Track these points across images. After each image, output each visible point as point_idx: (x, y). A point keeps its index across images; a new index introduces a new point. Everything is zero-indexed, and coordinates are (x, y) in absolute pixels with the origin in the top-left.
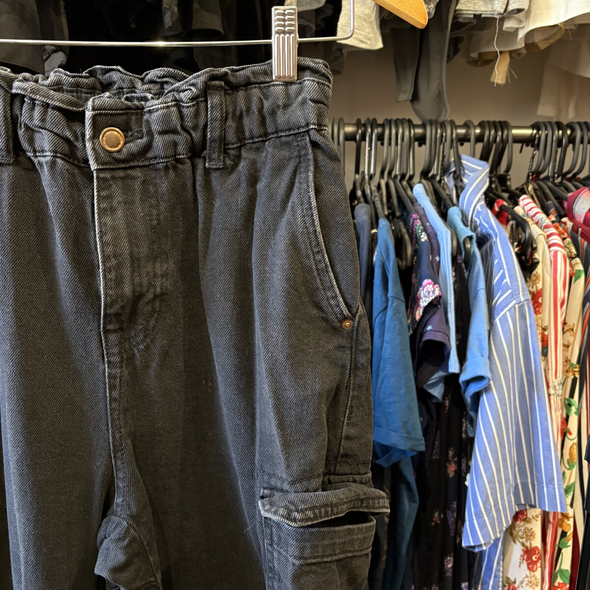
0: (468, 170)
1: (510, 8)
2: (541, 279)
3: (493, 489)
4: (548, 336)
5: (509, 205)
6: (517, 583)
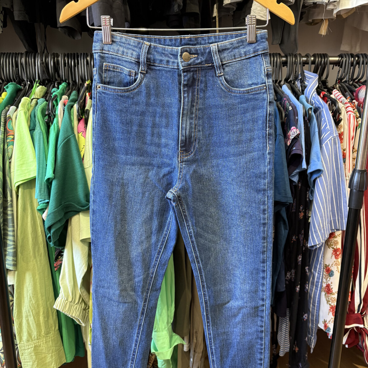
0: (307, 78)
1: (331, 1)
2: (343, 127)
3: (322, 220)
4: (345, 153)
5: (328, 94)
6: (330, 266)
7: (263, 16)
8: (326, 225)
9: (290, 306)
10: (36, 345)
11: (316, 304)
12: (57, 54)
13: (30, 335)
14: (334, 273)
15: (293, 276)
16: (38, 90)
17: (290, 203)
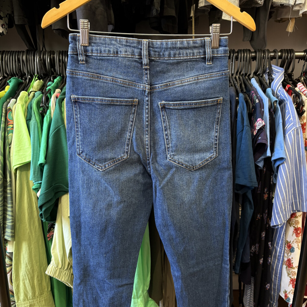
0: (275, 72)
1: (297, 3)
2: (306, 118)
3: (284, 203)
5: (292, 87)
6: (291, 242)
9: (254, 275)
10: (31, 304)
11: (278, 275)
12: (53, 51)
13: (26, 295)
14: (295, 250)
15: (257, 249)
17: (255, 187)
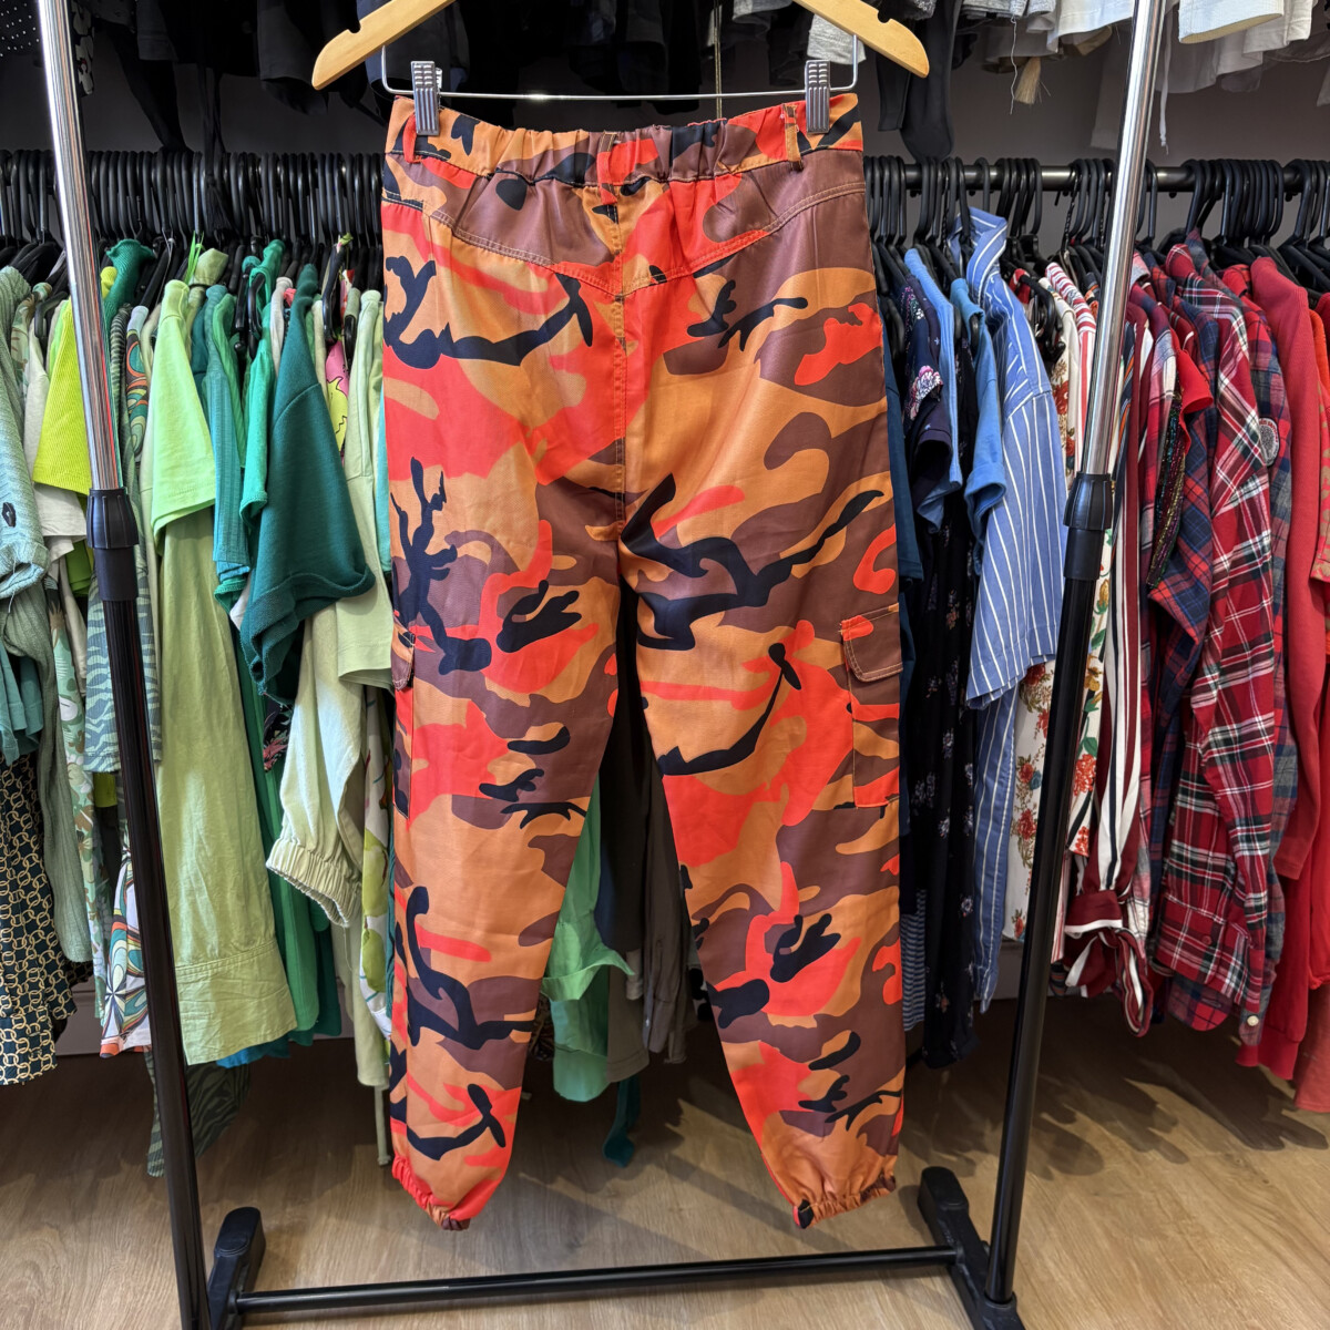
0: (978, 230)
1: (1034, 9)
2: (1067, 369)
3: (1005, 627)
4: (1074, 441)
5: (1032, 276)
6: (1032, 759)
7: (846, 54)
8: (1015, 642)
10: (218, 973)
11: (996, 872)
12: (253, 155)
13: (200, 941)
15: (930, 793)
16: (204, 262)
17: (916, 580)
